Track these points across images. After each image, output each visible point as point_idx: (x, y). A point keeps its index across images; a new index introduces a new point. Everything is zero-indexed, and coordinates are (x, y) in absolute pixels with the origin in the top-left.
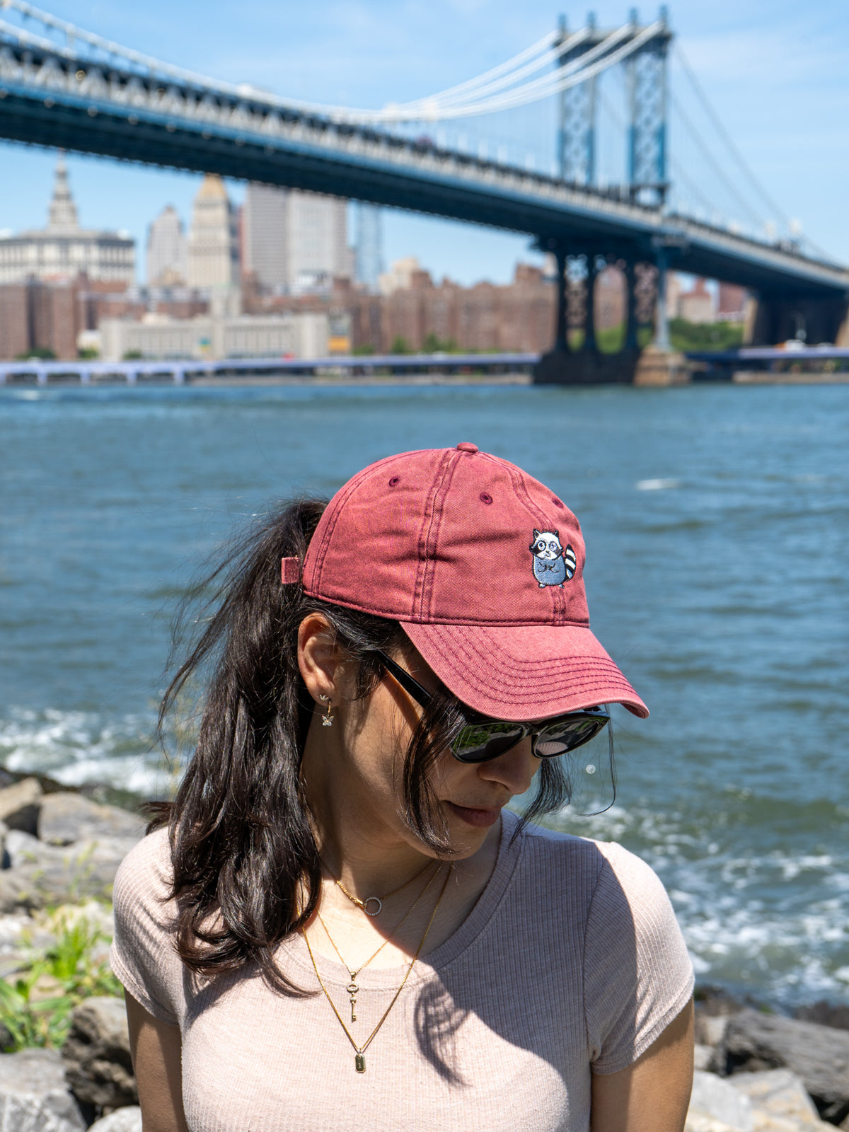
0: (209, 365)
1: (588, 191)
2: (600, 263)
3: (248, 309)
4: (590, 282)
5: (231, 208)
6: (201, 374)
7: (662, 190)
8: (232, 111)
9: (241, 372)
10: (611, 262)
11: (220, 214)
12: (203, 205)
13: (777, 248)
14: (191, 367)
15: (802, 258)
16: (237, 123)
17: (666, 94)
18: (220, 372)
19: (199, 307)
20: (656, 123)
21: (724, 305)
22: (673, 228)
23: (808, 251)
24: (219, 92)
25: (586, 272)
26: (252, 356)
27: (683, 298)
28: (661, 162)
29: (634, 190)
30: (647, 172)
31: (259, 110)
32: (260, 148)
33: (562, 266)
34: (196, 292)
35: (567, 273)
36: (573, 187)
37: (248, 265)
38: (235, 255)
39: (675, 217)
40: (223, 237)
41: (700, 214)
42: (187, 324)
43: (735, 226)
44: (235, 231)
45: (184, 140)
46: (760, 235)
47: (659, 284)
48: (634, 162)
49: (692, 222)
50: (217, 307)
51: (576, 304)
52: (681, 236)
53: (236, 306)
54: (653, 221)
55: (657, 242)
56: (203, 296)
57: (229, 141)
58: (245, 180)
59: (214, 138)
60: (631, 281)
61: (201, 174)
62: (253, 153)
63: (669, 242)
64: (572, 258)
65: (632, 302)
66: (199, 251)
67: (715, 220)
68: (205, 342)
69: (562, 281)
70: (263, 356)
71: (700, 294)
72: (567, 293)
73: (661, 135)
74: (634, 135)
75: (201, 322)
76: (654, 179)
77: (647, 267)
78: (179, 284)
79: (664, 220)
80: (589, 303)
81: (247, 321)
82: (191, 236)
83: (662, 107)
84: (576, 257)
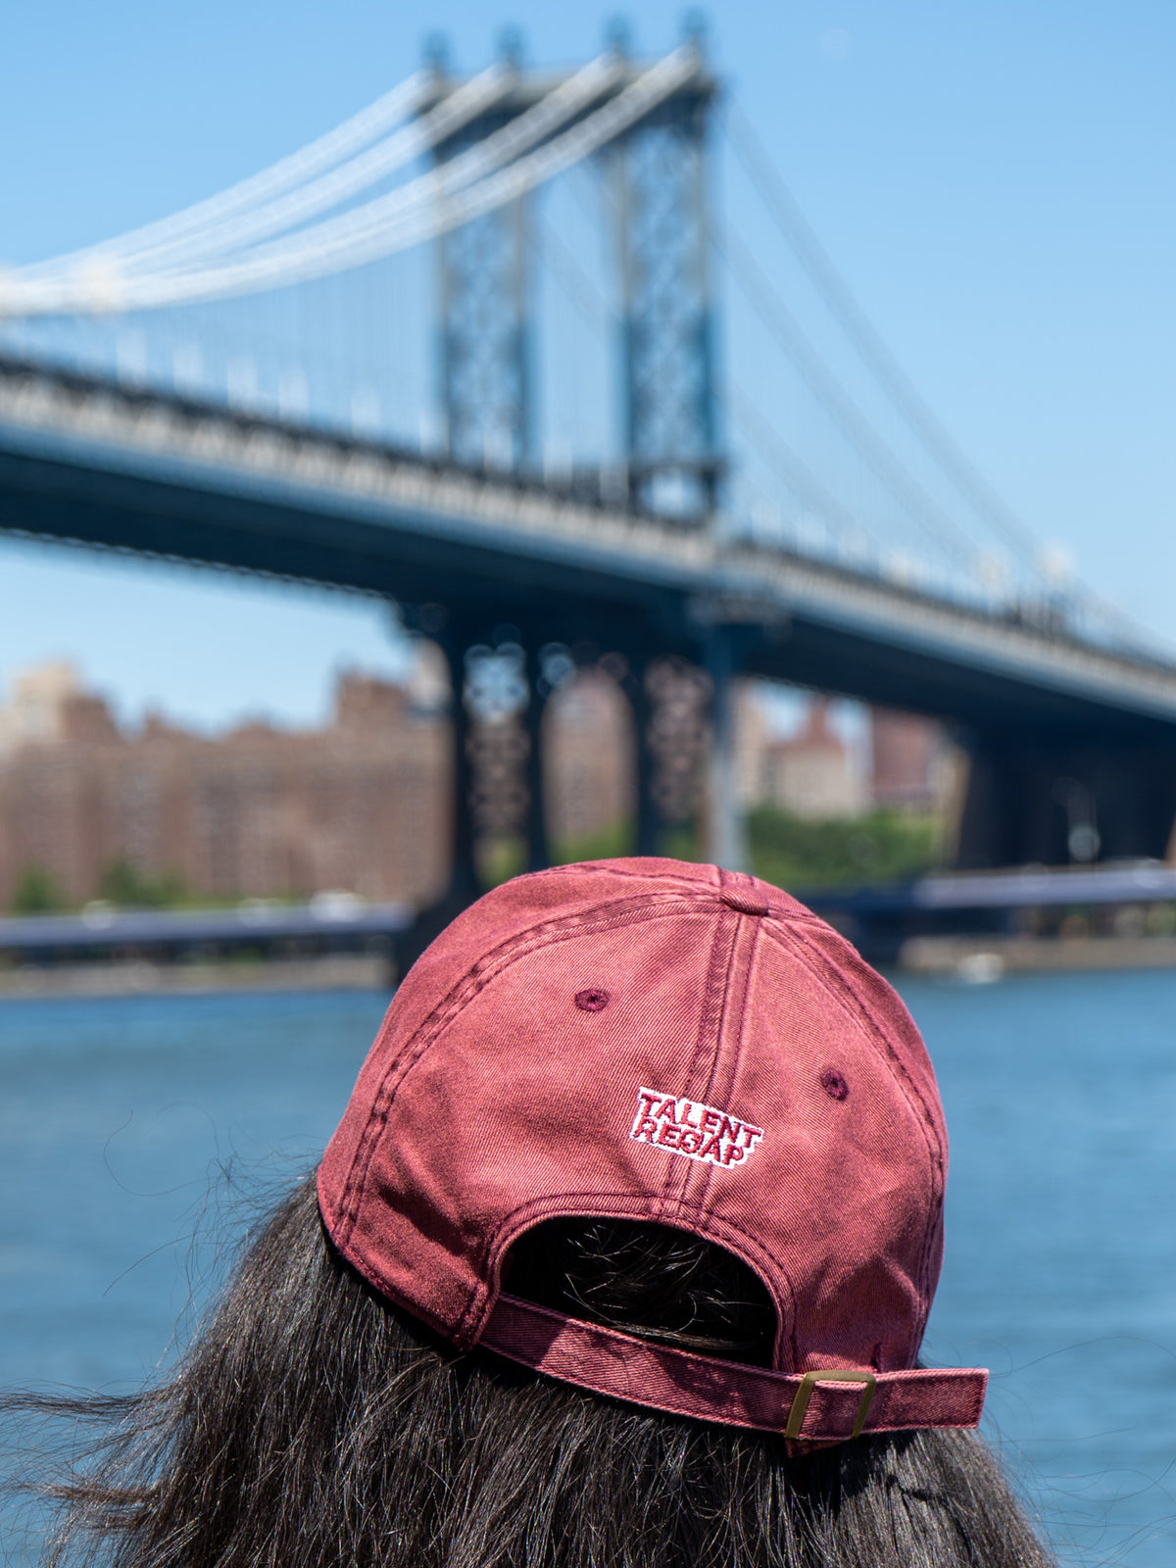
1: (522, 482)
2: (557, 665)
4: (534, 717)
7: (710, 477)
10: (585, 661)
13: (1013, 620)
15: (1076, 644)
17: (710, 237)
20: (688, 304)
21: (882, 766)
22: (748, 574)
23: (1091, 625)
25: (523, 691)
27: (776, 753)
28: (705, 405)
29: (638, 479)
30: (668, 429)
33: (457, 677)
35: (468, 692)
36: (480, 475)
39: (747, 545)
41: (812, 534)
43: (905, 564)
46: (966, 585)
47: (714, 714)
48: (636, 406)
49: (790, 556)
51: (497, 772)
52: (764, 595)
54: (688, 556)
55: (702, 613)
60: (641, 711)
63: (736, 613)
64: (482, 654)
65: (645, 765)
67: (852, 548)
69: (459, 716)
71: (817, 739)
72: (470, 746)
73: (702, 337)
74: (633, 339)
76: (689, 448)
77: (679, 671)
79: (720, 554)
80: (533, 770)
83: (698, 268)
84: (493, 647)
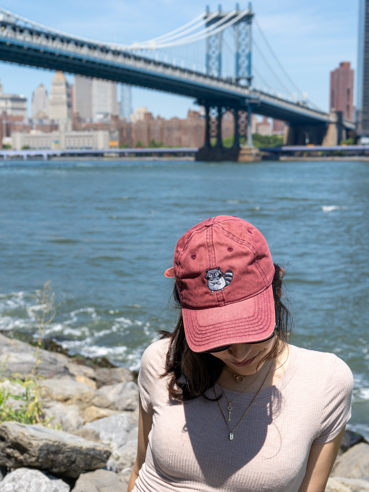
0: (58, 152)
1: (219, 79)
2: (224, 110)
3: (75, 128)
4: (219, 118)
5: (67, 85)
6: (55, 156)
7: (249, 80)
8: (68, 45)
9: (72, 155)
10: (228, 110)
11: (63, 87)
12: (55, 84)
13: (298, 105)
14: (51, 152)
15: (308, 109)
16: (70, 49)
17: (251, 39)
18: (63, 155)
19: (54, 127)
20: (247, 51)
21: (275, 128)
22: (253, 95)
23: (311, 106)
24: (63, 36)
25: (218, 114)
26: (77, 148)
27: (258, 125)
28: (249, 68)
29: (238, 80)
30: (243, 72)
31: (80, 44)
32: (80, 60)
33: (207, 111)
34: (53, 121)
35: (210, 114)
36: (212, 78)
37: (75, 110)
38: (70, 105)
39: (255, 91)
40: (64, 97)
41: (265, 90)
42: (49, 134)
43: (280, 95)
44: (69, 95)
45: (48, 56)
46: (290, 99)
47: (248, 119)
48: (238, 68)
49: (262, 93)
50: (62, 127)
51: (213, 127)
52: (258, 99)
53: (70, 127)
54: (246, 92)
55: (247, 101)
56: (56, 122)
57: (67, 57)
58: (74, 74)
59: (60, 56)
60: (237, 117)
61: (55, 71)
62: (77, 62)
63: (252, 101)
64: (212, 108)
65: (237, 126)
66: (54, 103)
67: (272, 93)
68: (57, 142)
69: (208, 118)
70: (81, 148)
71: (265, 123)
72: (210, 123)
73: (249, 56)
74: (238, 56)
75: (55, 134)
76: (246, 75)
77: (243, 112)
78: (46, 117)
79: (250, 92)
80: (219, 127)
81: (75, 133)
82: (51, 97)
83: (249, 45)
84: (214, 108)
